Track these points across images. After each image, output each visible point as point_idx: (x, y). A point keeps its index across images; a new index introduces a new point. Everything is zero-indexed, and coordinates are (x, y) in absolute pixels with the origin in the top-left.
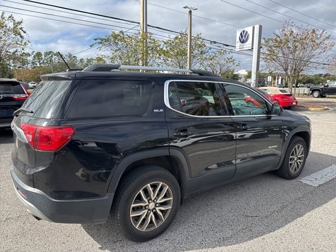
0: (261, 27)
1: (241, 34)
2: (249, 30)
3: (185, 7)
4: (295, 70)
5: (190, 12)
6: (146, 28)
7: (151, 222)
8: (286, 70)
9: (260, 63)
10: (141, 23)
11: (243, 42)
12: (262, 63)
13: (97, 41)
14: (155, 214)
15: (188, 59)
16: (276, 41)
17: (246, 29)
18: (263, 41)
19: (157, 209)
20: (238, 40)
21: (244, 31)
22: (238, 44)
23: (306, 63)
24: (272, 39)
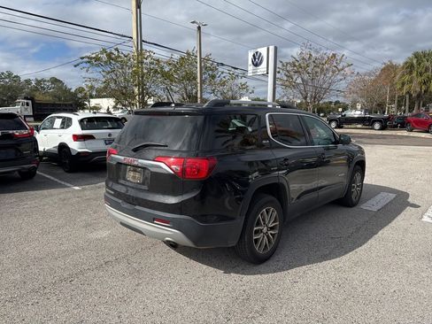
0: (276, 48)
1: (254, 56)
2: (263, 51)
3: (193, 22)
4: (315, 98)
5: (199, 28)
6: (141, 44)
7: (266, 245)
8: (305, 98)
9: (277, 89)
10: (135, 37)
11: (256, 65)
12: (279, 89)
13: (85, 60)
14: (268, 237)
15: (199, 85)
16: (295, 66)
17: (259, 50)
18: (279, 65)
19: (269, 232)
20: (250, 62)
21: (257, 53)
22: (251, 68)
23: (326, 90)
24: (289, 63)
